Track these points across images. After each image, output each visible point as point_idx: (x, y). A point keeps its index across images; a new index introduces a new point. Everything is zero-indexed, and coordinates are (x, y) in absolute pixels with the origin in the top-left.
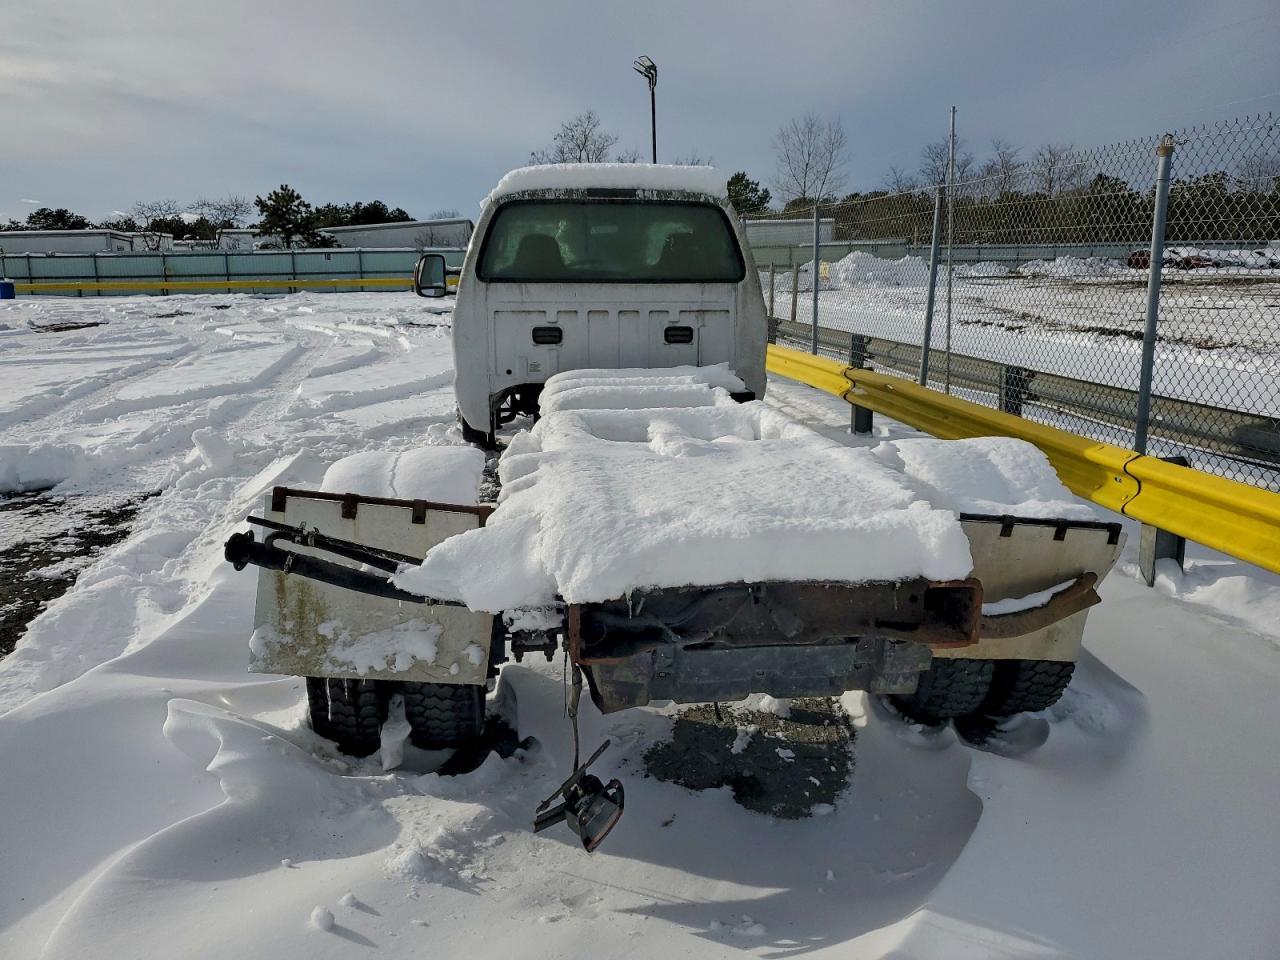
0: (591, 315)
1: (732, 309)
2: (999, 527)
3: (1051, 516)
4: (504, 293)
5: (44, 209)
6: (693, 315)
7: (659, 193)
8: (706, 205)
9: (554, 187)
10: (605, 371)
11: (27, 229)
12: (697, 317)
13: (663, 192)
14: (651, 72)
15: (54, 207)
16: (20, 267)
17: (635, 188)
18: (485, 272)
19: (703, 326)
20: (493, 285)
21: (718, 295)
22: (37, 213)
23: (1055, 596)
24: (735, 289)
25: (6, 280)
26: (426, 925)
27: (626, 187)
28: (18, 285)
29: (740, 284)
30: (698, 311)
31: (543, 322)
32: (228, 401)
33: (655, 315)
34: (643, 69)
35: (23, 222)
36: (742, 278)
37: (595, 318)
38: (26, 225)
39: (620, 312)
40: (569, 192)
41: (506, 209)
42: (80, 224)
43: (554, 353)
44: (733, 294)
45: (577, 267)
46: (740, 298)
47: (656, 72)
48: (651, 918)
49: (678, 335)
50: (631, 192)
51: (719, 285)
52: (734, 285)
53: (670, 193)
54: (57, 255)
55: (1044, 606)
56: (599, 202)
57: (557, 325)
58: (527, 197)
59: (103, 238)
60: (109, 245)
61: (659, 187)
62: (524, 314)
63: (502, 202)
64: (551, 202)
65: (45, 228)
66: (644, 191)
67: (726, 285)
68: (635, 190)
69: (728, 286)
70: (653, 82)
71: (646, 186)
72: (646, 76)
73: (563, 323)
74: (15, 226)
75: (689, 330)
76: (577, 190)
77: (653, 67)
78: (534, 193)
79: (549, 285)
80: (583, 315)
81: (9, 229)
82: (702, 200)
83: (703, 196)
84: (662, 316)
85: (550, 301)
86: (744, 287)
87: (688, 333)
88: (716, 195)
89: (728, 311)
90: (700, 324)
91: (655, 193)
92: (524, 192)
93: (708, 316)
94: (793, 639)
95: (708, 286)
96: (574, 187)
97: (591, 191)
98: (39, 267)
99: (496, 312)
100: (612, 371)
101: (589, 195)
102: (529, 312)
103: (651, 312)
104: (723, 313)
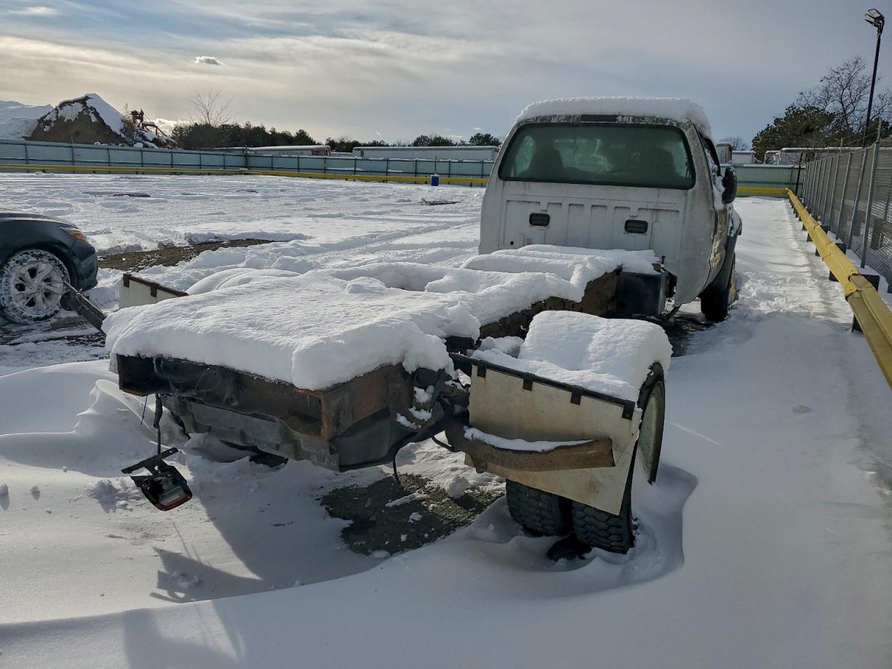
0: (572, 207)
1: (681, 211)
2: (521, 381)
3: (573, 383)
4: (514, 188)
5: (479, 134)
6: (649, 213)
7: (634, 118)
8: (671, 128)
9: (558, 114)
11: (469, 145)
12: (652, 214)
13: (637, 117)
14: (879, 22)
15: (484, 133)
16: (443, 168)
17: (617, 114)
18: (505, 173)
19: (657, 221)
20: (507, 182)
21: (671, 198)
22: (475, 136)
23: (557, 448)
24: (686, 194)
25: (436, 175)
27: (610, 114)
28: (441, 178)
29: (690, 191)
30: (653, 209)
31: (537, 210)
33: (619, 210)
34: (873, 20)
35: (467, 142)
36: (692, 186)
37: (574, 210)
39: (593, 206)
40: (568, 117)
41: (523, 129)
44: (684, 198)
46: (689, 203)
49: (635, 227)
50: (614, 117)
51: (673, 190)
52: (685, 191)
53: (643, 118)
55: (544, 453)
56: (588, 125)
57: (548, 213)
58: (538, 121)
59: (490, 151)
61: (634, 115)
62: (526, 203)
63: (522, 124)
64: (553, 125)
65: (478, 145)
66: (623, 116)
67: (679, 190)
68: (616, 116)
69: (680, 192)
70: (880, 31)
71: (624, 113)
72: (875, 25)
73: (551, 212)
74: (463, 143)
75: (645, 224)
76: (574, 116)
77: (881, 18)
78: (544, 118)
80: (565, 205)
81: (460, 145)
82: (667, 124)
83: (668, 121)
84: (624, 211)
85: (543, 195)
86: (693, 193)
87: (643, 226)
88: (679, 121)
89: (678, 211)
90: (654, 220)
91: (631, 118)
92: (537, 118)
93: (661, 214)
95: (663, 191)
96: (572, 115)
97: (584, 117)
98: (455, 169)
99: (508, 201)
100: (559, 248)
101: (582, 120)
102: (529, 202)
103: (616, 207)
104: (673, 213)
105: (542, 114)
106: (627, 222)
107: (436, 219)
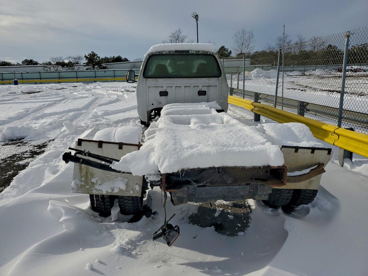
1: (218, 86)
2: (294, 149)
3: (310, 146)
4: (151, 82)
5: (26, 60)
6: (206, 87)
7: (196, 51)
8: (210, 55)
9: (165, 50)
10: (180, 104)
12: (207, 88)
15: (29, 59)
16: (19, 76)
17: (189, 50)
18: (145, 75)
19: (209, 90)
20: (148, 79)
21: (213, 81)
22: (25, 61)
23: (311, 170)
24: (219, 79)
25: (16, 80)
26: (120, 268)
27: (186, 50)
28: (19, 81)
29: (220, 78)
30: (208, 86)
31: (162, 90)
32: (75, 113)
33: (195, 87)
34: (194, 16)
35: (21, 63)
36: (221, 76)
37: (177, 88)
38: (21, 64)
39: (185, 86)
40: (170, 51)
41: (152, 57)
42: (36, 63)
43: (166, 99)
44: (218, 81)
45: (173, 74)
46: (220, 82)
47: (198, 17)
48: (188, 266)
49: (202, 93)
50: (188, 51)
51: (214, 78)
53: (199, 51)
54: (30, 72)
55: (308, 173)
56: (179, 55)
57: (167, 91)
58: (157, 53)
59: (42, 67)
60: (44, 69)
61: (196, 50)
63: (150, 55)
64: (164, 55)
65: (27, 65)
66: (192, 51)
67: (216, 78)
68: (189, 51)
70: (197, 20)
71: (192, 49)
72: (195, 18)
73: (168, 90)
74: (18, 64)
75: (205, 91)
76: (172, 51)
77: (197, 16)
78: (160, 52)
79: (164, 79)
80: (174, 88)
81: (17, 65)
83: (209, 52)
84: (197, 87)
85: (164, 84)
86: (221, 78)
87: (205, 92)
88: (213, 52)
89: (216, 86)
91: (195, 52)
92: (156, 52)
93: (210, 87)
94: (230, 184)
95: (211, 79)
96: (171, 50)
97: (176, 51)
98: (25, 76)
99: (149, 87)
100: (182, 104)
101: (175, 52)
102: (158, 87)
103: (194, 86)
104: (215, 87)
105: (159, 50)
106: (199, 92)
107: (49, 100)
